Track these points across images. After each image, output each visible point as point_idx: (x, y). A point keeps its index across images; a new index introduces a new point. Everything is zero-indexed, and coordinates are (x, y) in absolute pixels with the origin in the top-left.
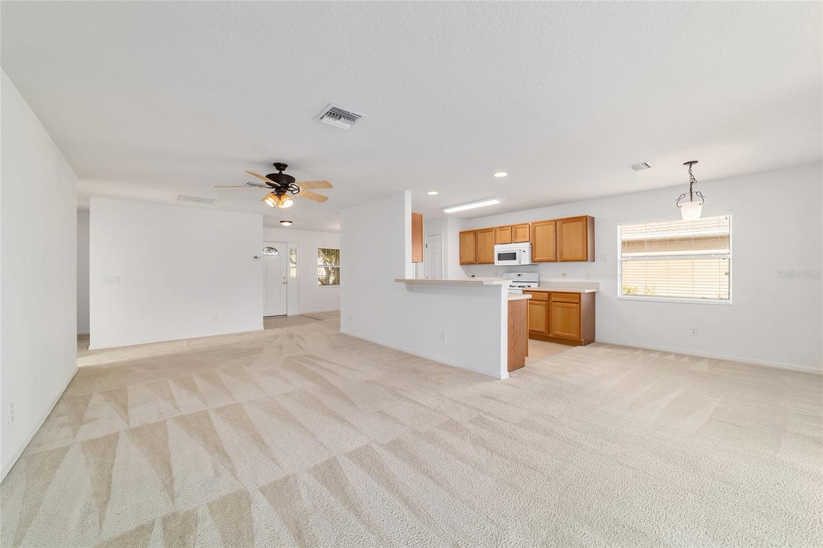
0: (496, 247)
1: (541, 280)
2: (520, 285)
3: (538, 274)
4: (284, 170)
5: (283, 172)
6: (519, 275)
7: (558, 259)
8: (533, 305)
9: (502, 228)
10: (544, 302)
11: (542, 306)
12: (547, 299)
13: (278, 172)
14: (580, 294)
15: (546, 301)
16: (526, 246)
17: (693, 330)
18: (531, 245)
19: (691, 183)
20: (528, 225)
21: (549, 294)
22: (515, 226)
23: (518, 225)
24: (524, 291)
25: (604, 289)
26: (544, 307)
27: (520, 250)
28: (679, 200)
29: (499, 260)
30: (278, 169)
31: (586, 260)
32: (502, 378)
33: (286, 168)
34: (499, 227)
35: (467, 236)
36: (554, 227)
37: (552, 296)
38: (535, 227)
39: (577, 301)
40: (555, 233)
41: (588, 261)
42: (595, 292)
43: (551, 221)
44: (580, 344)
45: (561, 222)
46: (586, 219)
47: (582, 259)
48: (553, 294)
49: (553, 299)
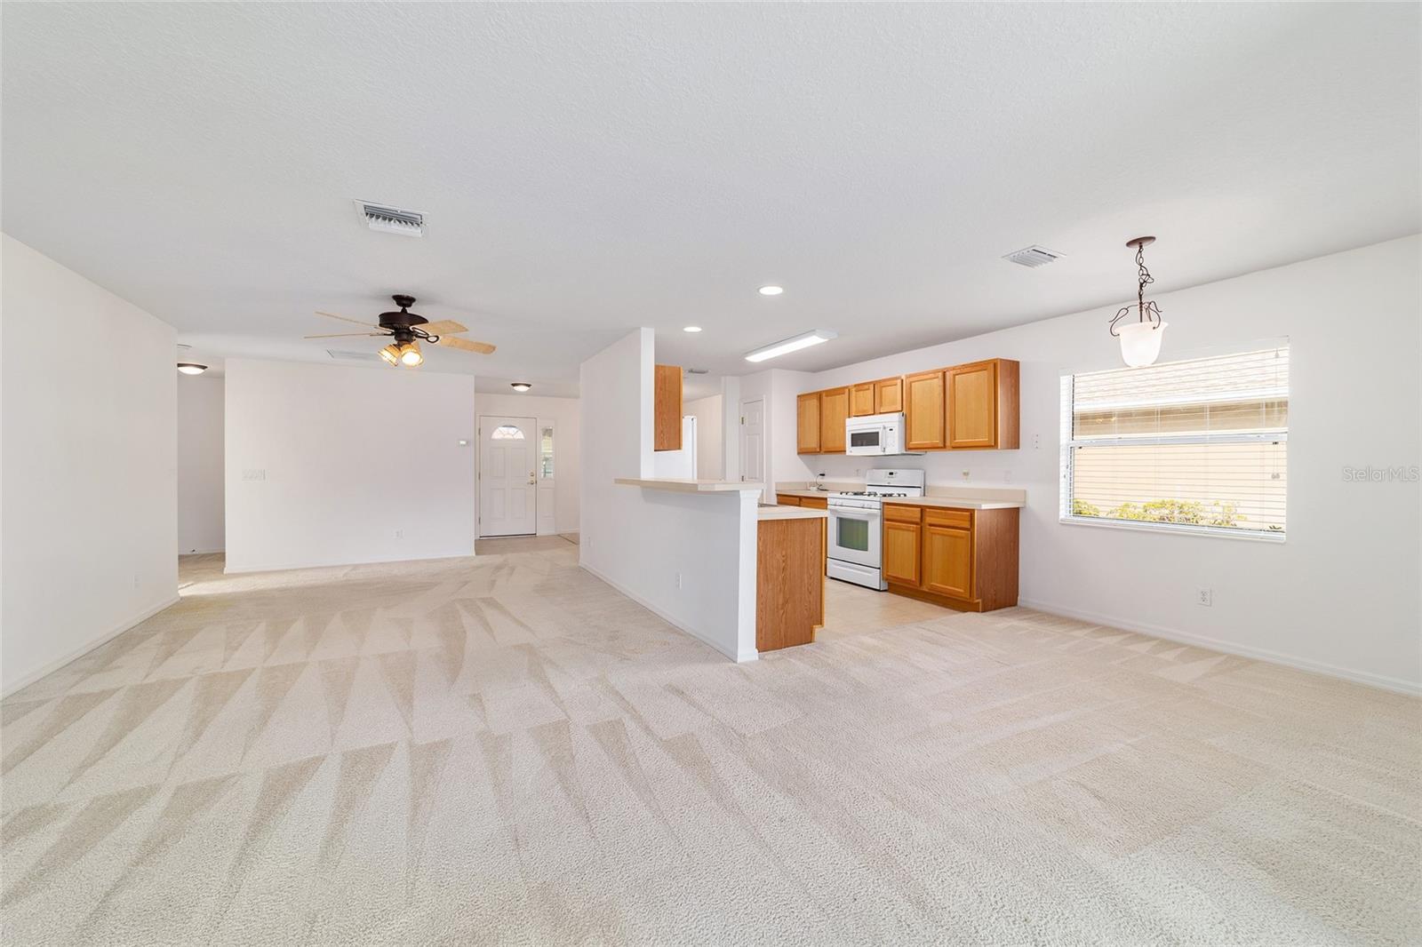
0: (848, 421)
1: (928, 483)
2: (884, 493)
3: (921, 472)
4: (410, 306)
5: (409, 310)
6: (891, 474)
7: (948, 443)
8: (897, 531)
9: (860, 387)
10: (915, 526)
11: (911, 533)
12: (918, 520)
13: (399, 309)
14: (971, 512)
15: (917, 524)
16: (894, 420)
17: (1204, 594)
18: (903, 418)
19: (1141, 285)
20: (899, 381)
21: (922, 510)
22: (879, 382)
23: (884, 380)
24: (884, 503)
25: (1034, 504)
26: (914, 534)
27: (885, 428)
28: (1115, 320)
29: (852, 445)
30: (399, 304)
31: (995, 446)
32: (739, 661)
33: (413, 304)
34: (855, 386)
35: (807, 402)
36: (941, 383)
37: (927, 514)
38: (911, 383)
39: (967, 525)
40: (942, 395)
41: (997, 448)
42: (1018, 508)
43: (938, 371)
44: (974, 608)
45: (954, 372)
46: (995, 365)
47: (987, 444)
48: (928, 510)
49: (929, 520)
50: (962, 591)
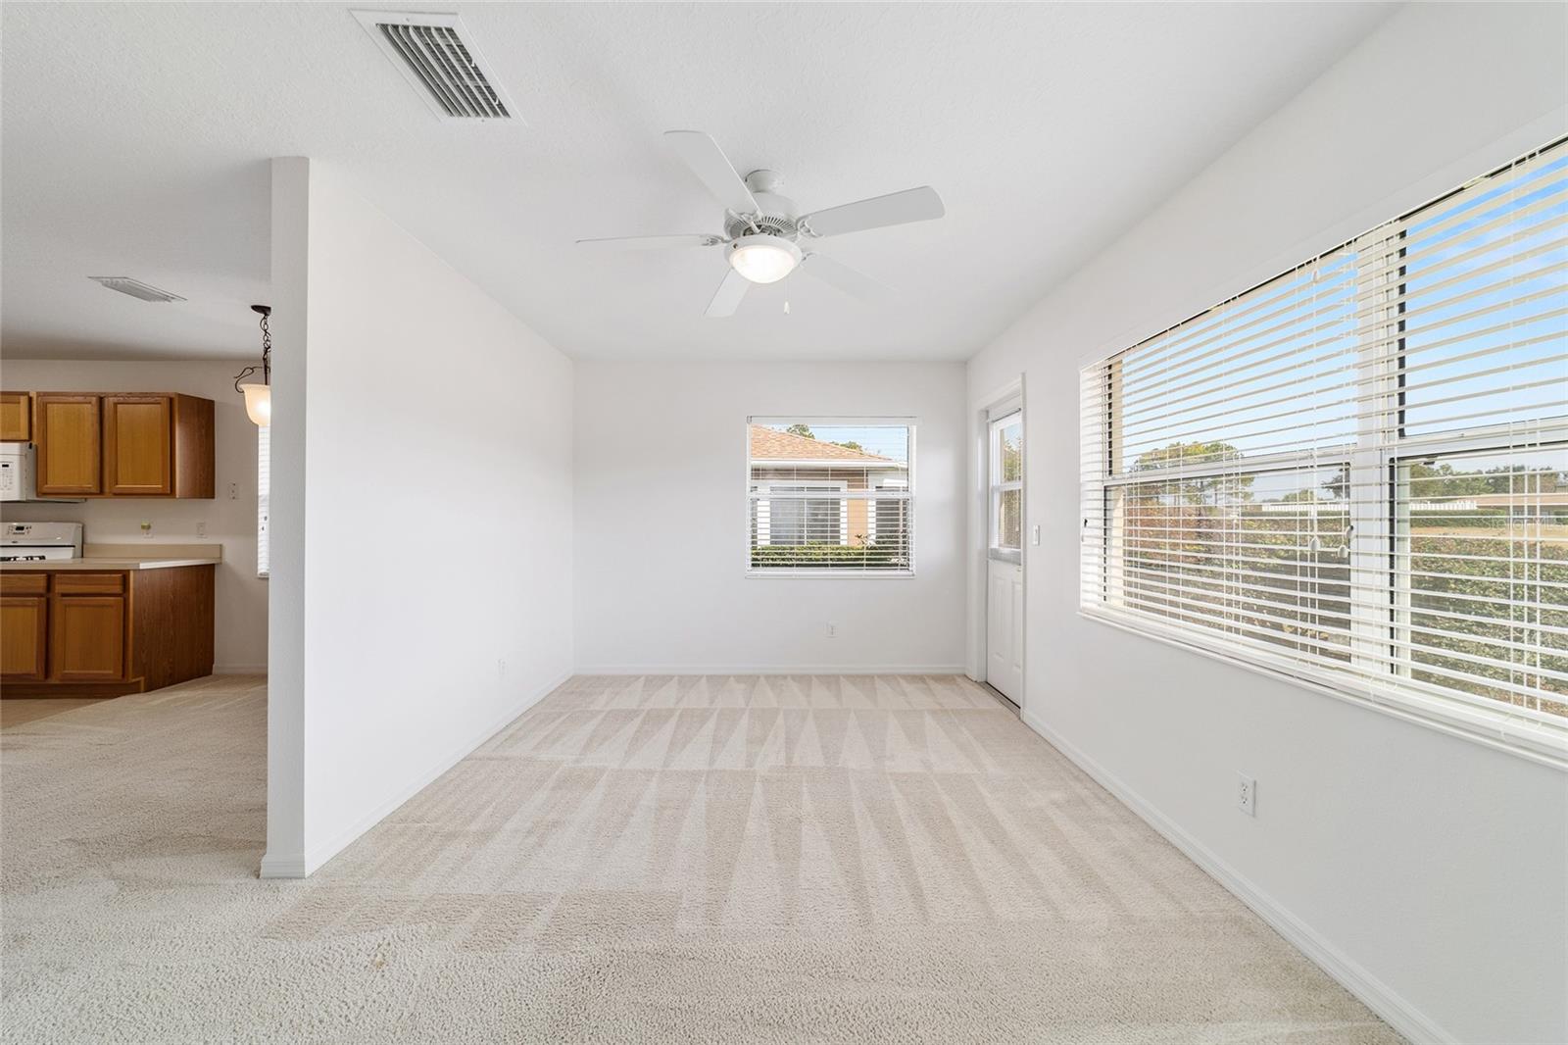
1: (89, 540)
3: (78, 526)
6: (20, 528)
7: (106, 489)
10: (36, 599)
11: (30, 609)
12: (43, 591)
14: (124, 575)
15: (40, 595)
16: (12, 453)
18: (33, 451)
20: (27, 398)
21: (48, 577)
25: (231, 559)
26: (36, 610)
28: (240, 377)
31: (171, 493)
36: (95, 410)
37: (56, 581)
38: (45, 405)
39: (118, 589)
40: (97, 426)
41: (175, 497)
42: (213, 565)
43: (91, 395)
44: (132, 689)
45: (115, 399)
46: (171, 400)
47: (160, 491)
48: (57, 575)
49: (59, 588)
50: (111, 672)
